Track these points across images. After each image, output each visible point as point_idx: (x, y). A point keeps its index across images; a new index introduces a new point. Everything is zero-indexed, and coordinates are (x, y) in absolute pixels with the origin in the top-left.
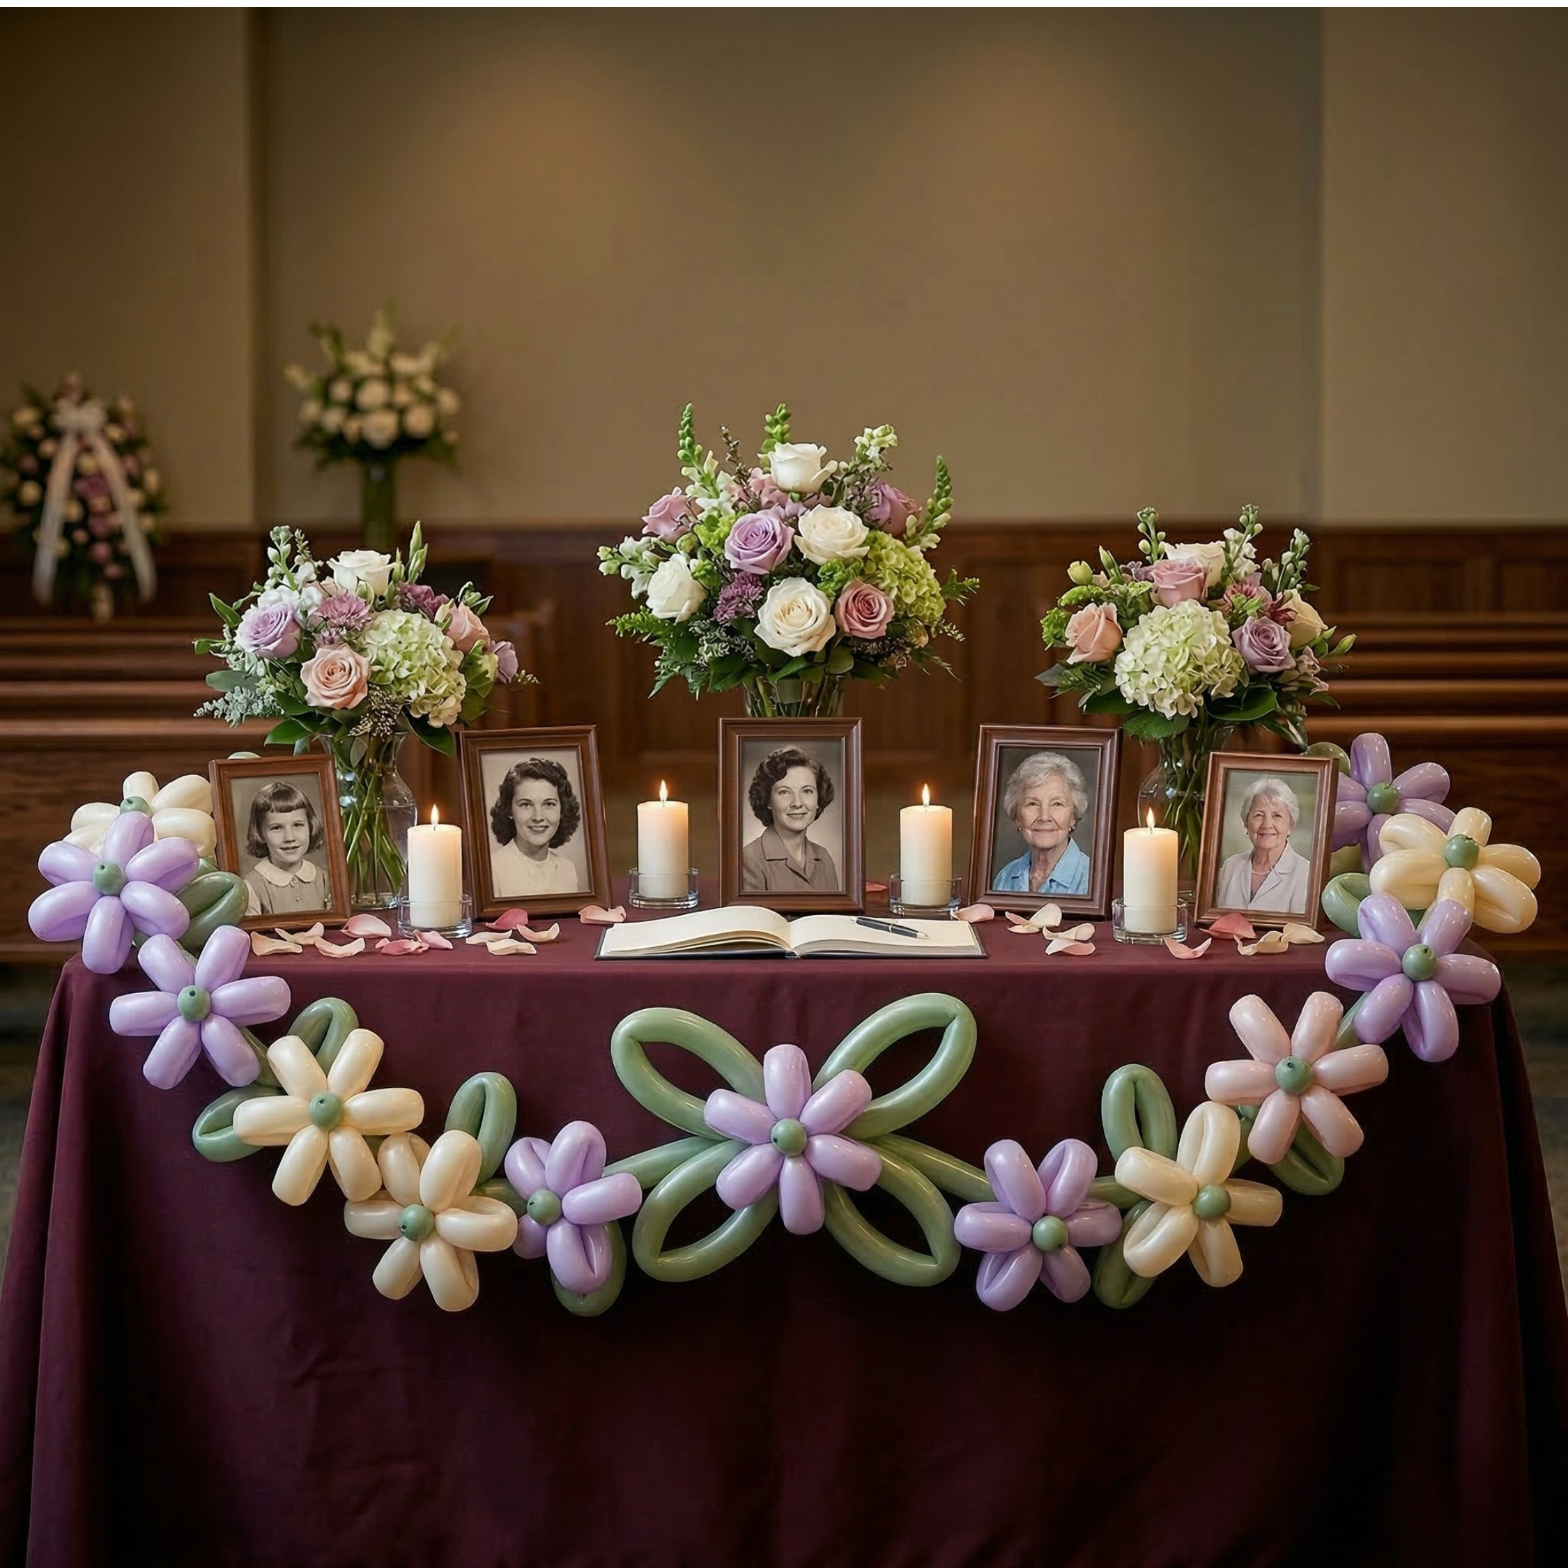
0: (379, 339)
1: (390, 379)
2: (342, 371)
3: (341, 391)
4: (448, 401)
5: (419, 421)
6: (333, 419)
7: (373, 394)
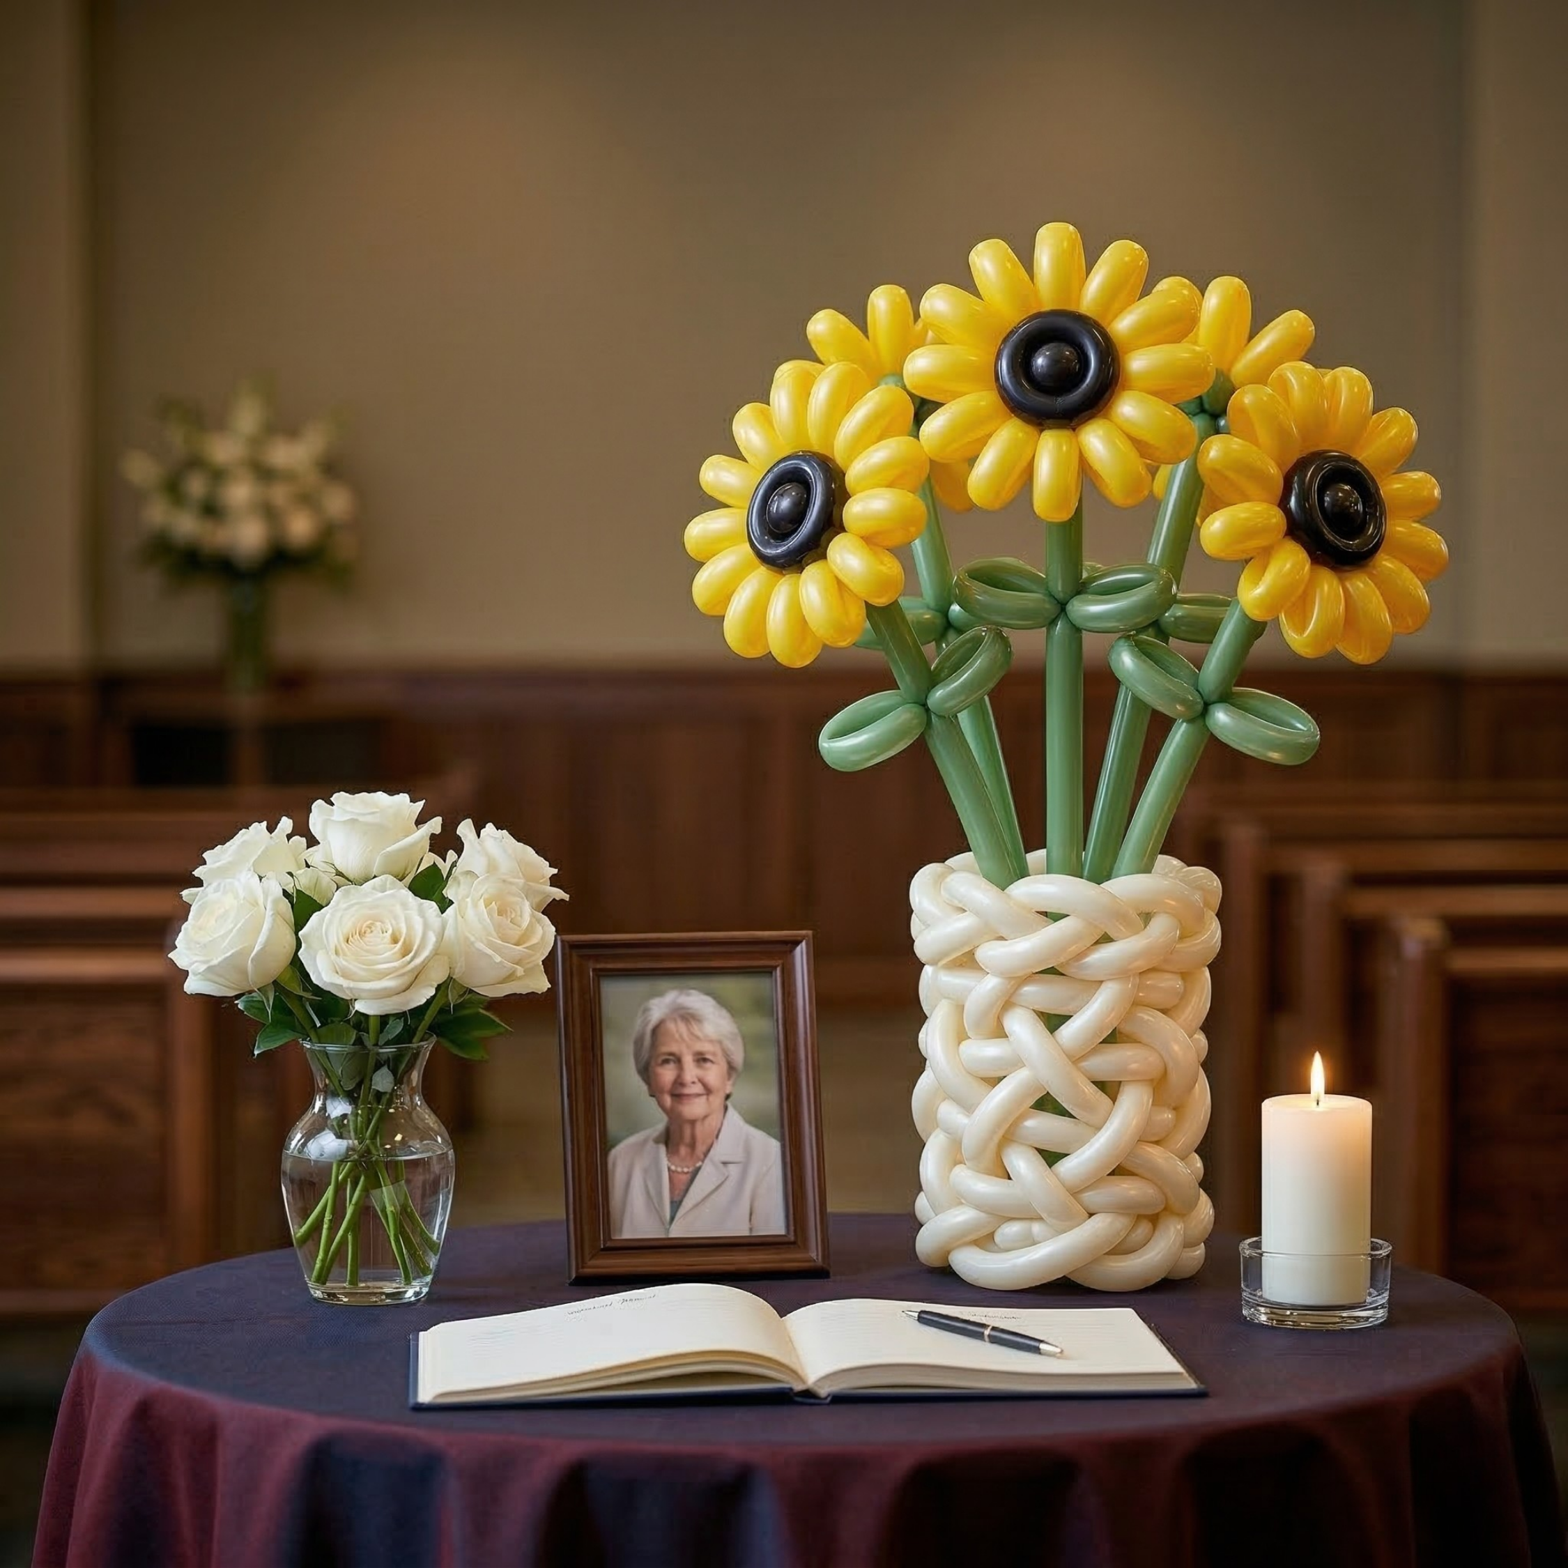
0: (247, 417)
1: (264, 473)
2: (195, 462)
3: (196, 486)
4: (338, 503)
5: (300, 528)
6: (186, 526)
7: (240, 493)
